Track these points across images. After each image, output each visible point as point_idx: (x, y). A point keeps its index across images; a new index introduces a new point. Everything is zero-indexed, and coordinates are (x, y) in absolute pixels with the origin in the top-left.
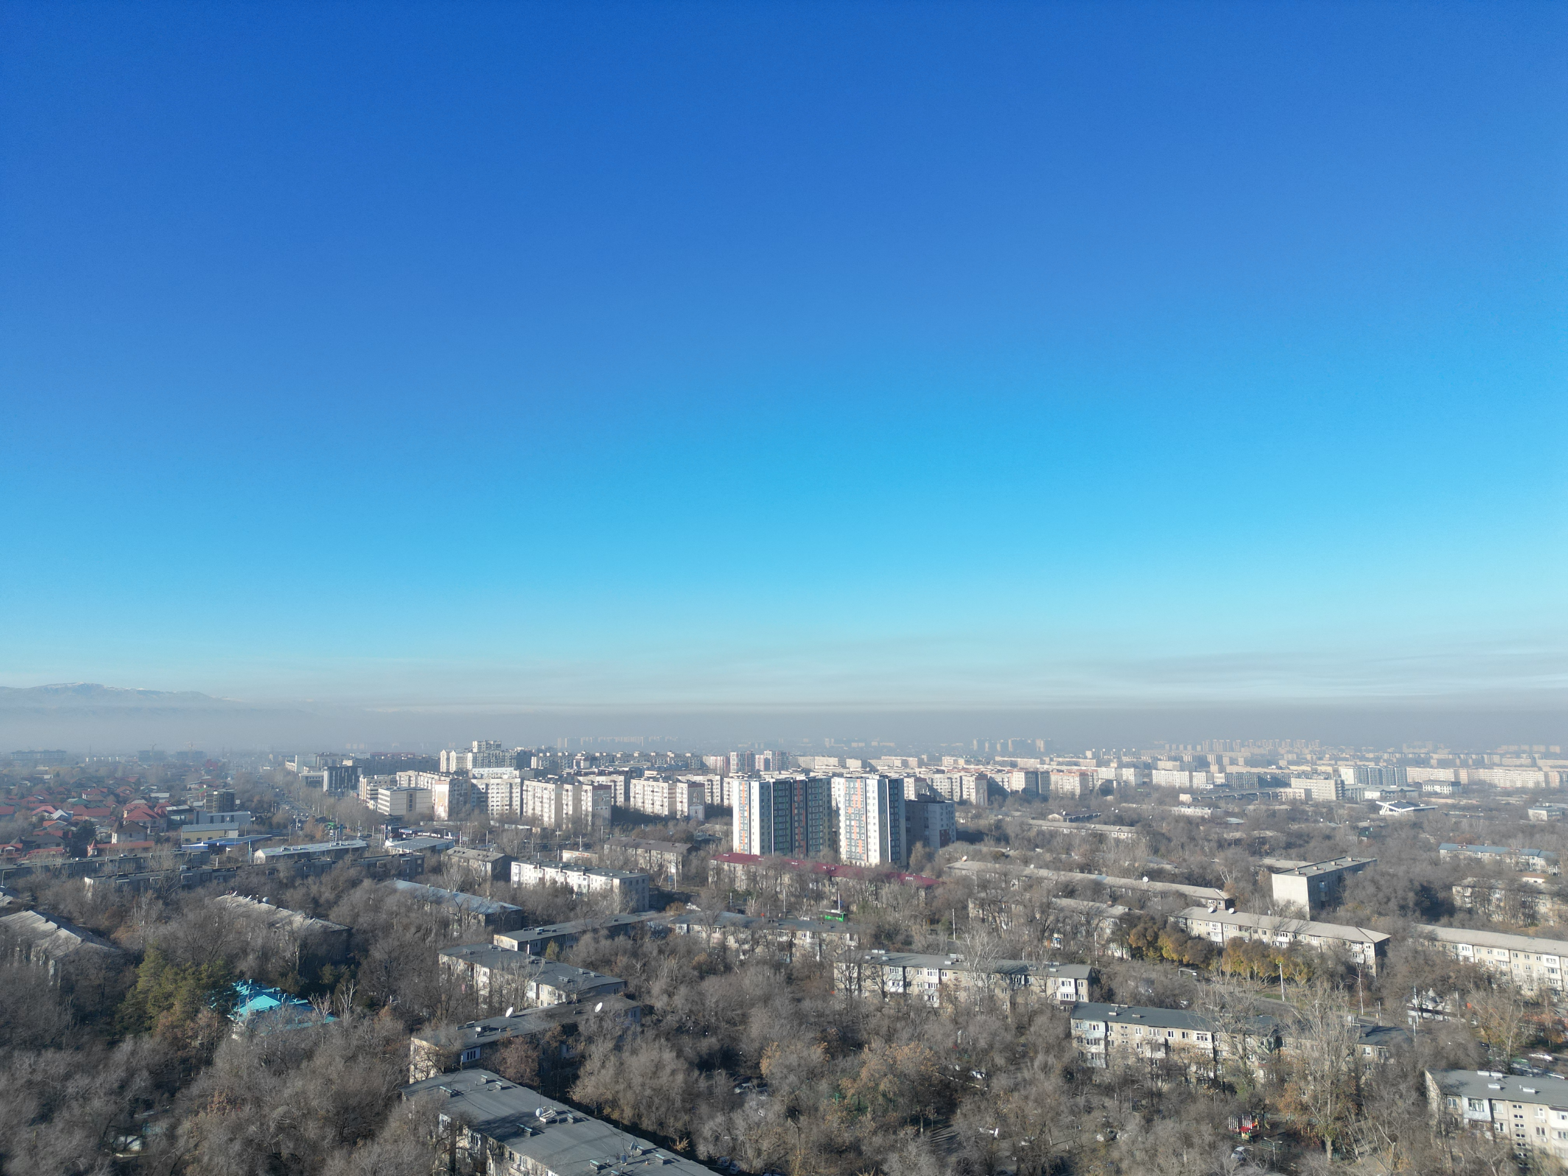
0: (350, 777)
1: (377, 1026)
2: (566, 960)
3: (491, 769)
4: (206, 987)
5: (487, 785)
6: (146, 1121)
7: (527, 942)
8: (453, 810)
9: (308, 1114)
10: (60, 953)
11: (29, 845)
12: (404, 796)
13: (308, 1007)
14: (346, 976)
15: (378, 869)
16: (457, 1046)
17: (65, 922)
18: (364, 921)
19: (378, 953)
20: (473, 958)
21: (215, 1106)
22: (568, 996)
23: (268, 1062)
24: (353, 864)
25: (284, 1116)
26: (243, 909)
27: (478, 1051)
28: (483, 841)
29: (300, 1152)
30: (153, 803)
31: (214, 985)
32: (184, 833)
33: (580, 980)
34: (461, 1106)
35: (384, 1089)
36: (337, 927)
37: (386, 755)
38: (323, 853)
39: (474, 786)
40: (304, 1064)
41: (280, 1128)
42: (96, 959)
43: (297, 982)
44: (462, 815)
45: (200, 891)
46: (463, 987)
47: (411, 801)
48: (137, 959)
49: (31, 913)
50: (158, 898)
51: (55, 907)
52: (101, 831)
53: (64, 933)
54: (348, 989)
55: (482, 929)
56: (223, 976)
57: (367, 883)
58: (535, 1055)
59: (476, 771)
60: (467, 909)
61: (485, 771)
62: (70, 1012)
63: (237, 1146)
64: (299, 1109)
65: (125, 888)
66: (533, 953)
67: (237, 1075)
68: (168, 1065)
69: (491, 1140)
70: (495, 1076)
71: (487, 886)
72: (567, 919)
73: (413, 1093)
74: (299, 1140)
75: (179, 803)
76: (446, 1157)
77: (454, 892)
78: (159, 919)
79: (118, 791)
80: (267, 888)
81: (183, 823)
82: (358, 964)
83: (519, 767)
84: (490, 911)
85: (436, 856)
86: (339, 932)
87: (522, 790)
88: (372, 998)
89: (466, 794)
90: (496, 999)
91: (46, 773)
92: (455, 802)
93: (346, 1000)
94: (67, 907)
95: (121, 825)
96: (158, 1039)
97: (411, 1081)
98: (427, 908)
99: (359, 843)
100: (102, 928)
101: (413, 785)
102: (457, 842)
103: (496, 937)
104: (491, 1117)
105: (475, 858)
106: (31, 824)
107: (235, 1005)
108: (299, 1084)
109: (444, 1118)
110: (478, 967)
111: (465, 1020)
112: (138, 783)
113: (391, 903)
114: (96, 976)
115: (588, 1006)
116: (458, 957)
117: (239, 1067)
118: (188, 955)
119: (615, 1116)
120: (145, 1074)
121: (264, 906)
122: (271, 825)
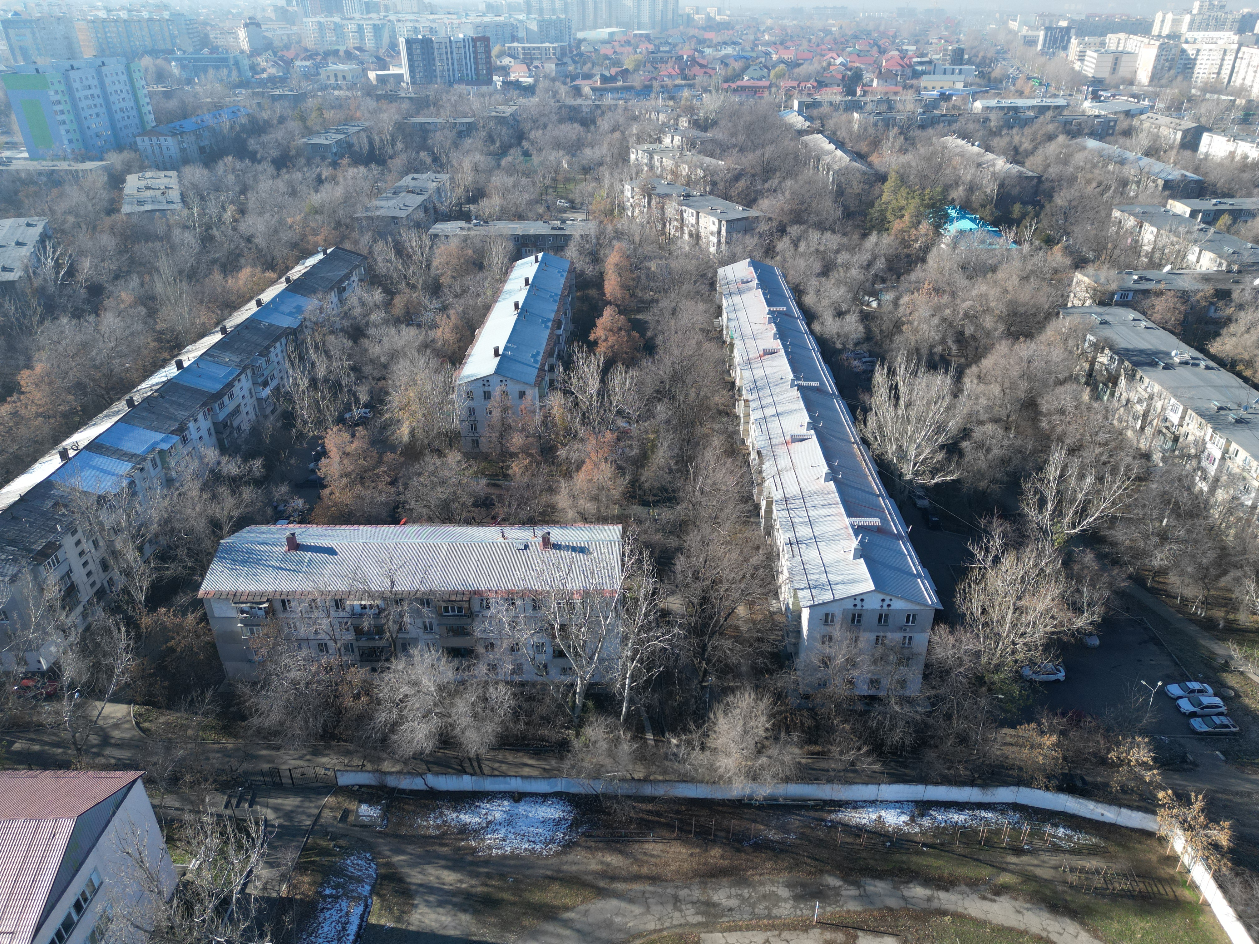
0: (1063, 37)
1: (1049, 258)
2: (1237, 233)
3: (1206, 33)
4: (927, 206)
5: (1198, 51)
6: (881, 290)
7: (1200, 211)
8: (1155, 77)
9: (987, 310)
10: (836, 167)
11: (821, 84)
12: (1110, 59)
13: (998, 234)
14: (1031, 215)
15: (1073, 127)
16: (1113, 286)
17: (840, 145)
18: (1053, 171)
19: (1060, 200)
20: (1144, 217)
21: (925, 291)
22: (1229, 265)
23: (964, 268)
24: (1052, 121)
25: (970, 308)
26: (959, 150)
27: (1131, 295)
28: (1179, 109)
29: (978, 335)
30: (903, 54)
31: (933, 206)
32: (924, 81)
33: (1246, 254)
34: (1107, 332)
35: (1046, 306)
36: (1030, 174)
37: (1100, 16)
38: (1029, 108)
39: (1183, 51)
40: (989, 275)
41: (966, 316)
42: (858, 175)
43: (992, 213)
44: (1164, 81)
45: (930, 131)
46: (1129, 240)
47: (1115, 64)
48: (883, 178)
49: (820, 136)
50: (901, 133)
51: (834, 133)
52: (867, 76)
53: (839, 153)
54: (1031, 225)
55: (1158, 193)
56: (940, 200)
57: (1061, 139)
58: (1183, 308)
59: (1190, 35)
60: (1148, 173)
61: (1200, 35)
62: (841, 209)
63: (936, 320)
64: (981, 306)
65: (880, 124)
66: (1204, 221)
67: (941, 273)
68: (897, 256)
69: (1127, 363)
70: (1142, 317)
71: (1173, 154)
72: (1249, 195)
73: (1069, 314)
74: (978, 326)
75: (922, 55)
76: (1087, 366)
77: (1139, 155)
78: (900, 150)
79: (880, 43)
80: (980, 134)
81: (924, 73)
82: (1042, 207)
83: (1240, 31)
84: (1170, 177)
85: (1129, 120)
86: (1031, 178)
87: (1236, 57)
88: (1049, 236)
89: (1173, 59)
90: (1157, 255)
91: (834, 25)
92: (1159, 67)
93: (1027, 234)
94: (842, 134)
95: (880, 71)
96: (893, 237)
97: (1069, 305)
98: (1111, 167)
99: (1061, 102)
100: (863, 152)
101: (1121, 48)
102: (1152, 107)
103: (1170, 201)
104: (1130, 346)
105: (1166, 126)
106: (823, 68)
107: (945, 223)
108: (984, 288)
109: (1090, 337)
110: (1146, 226)
111: (1127, 268)
112: (895, 37)
113: (1079, 158)
114: (857, 187)
115: (1247, 278)
116: (1130, 214)
117: (943, 268)
118: (917, 180)
119: (1248, 373)
120: (883, 259)
121: (976, 149)
122: (989, 79)
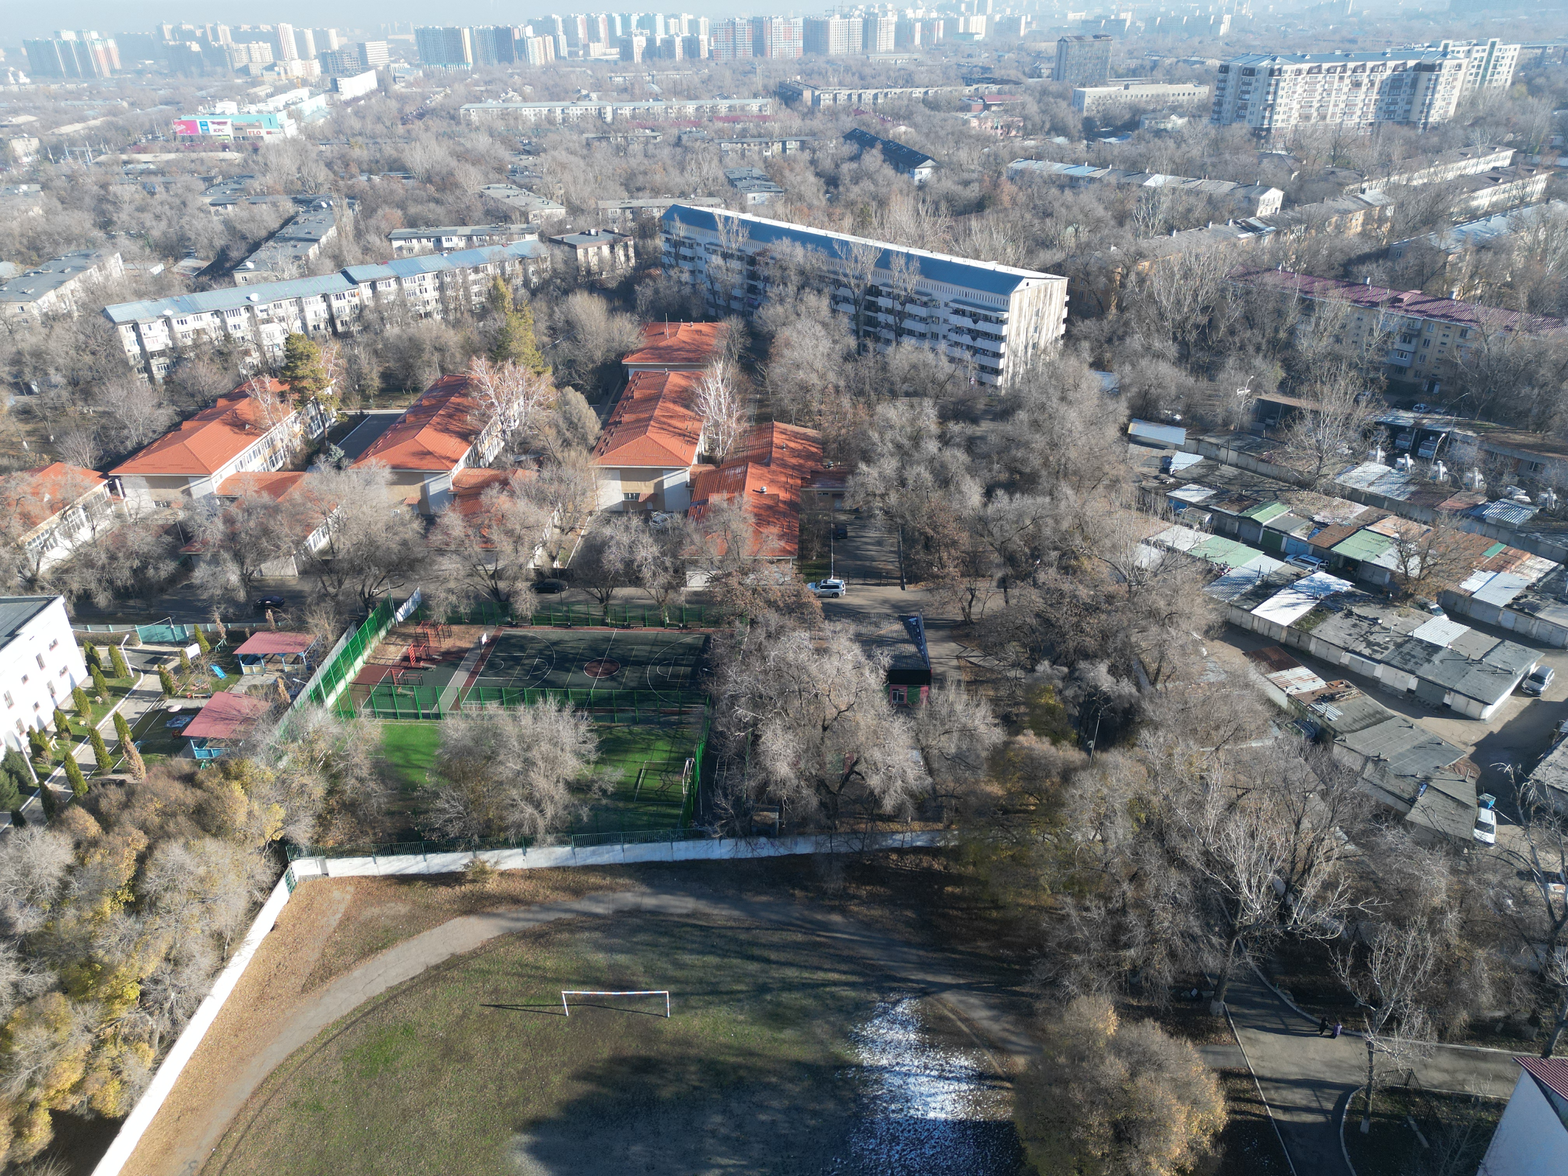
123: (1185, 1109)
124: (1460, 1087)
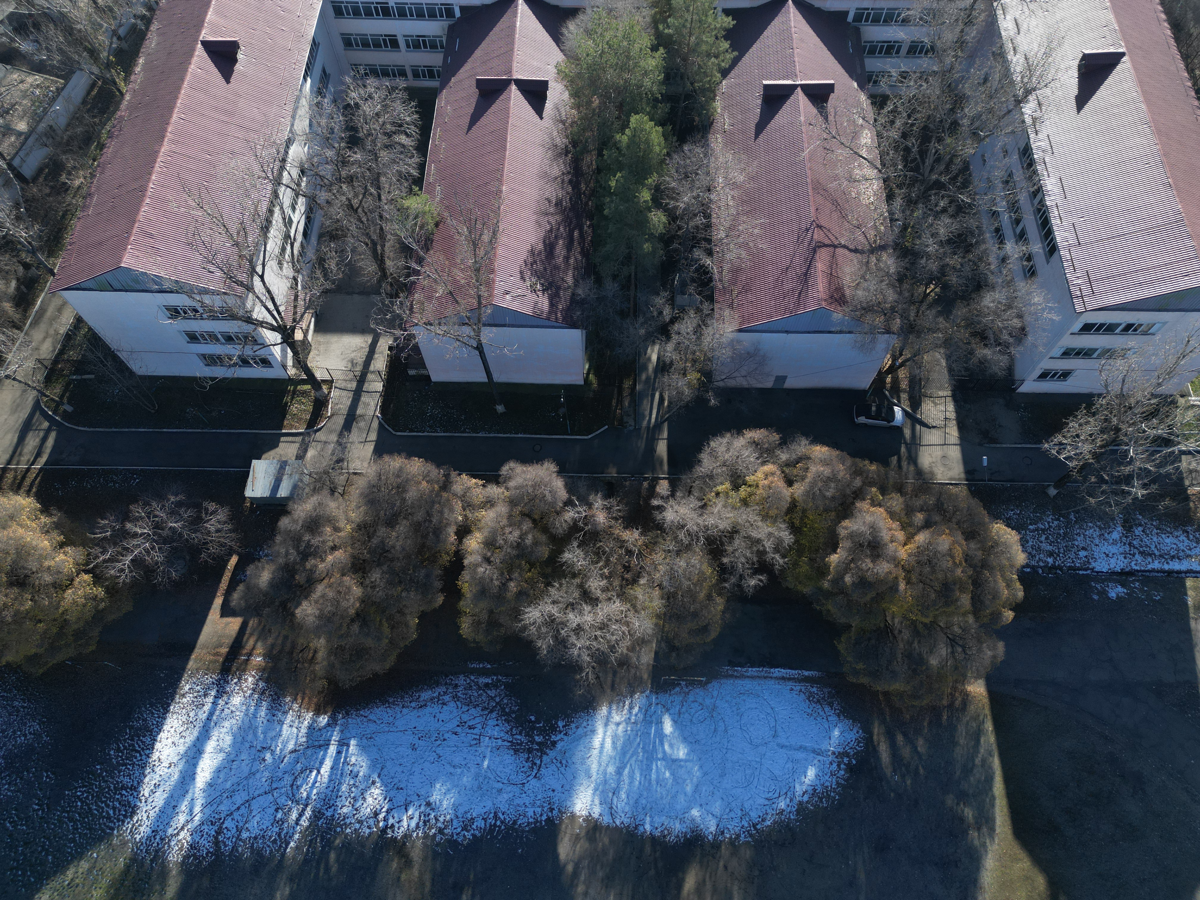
123: (15, 526)
124: (59, 336)
